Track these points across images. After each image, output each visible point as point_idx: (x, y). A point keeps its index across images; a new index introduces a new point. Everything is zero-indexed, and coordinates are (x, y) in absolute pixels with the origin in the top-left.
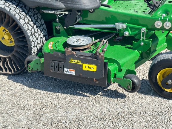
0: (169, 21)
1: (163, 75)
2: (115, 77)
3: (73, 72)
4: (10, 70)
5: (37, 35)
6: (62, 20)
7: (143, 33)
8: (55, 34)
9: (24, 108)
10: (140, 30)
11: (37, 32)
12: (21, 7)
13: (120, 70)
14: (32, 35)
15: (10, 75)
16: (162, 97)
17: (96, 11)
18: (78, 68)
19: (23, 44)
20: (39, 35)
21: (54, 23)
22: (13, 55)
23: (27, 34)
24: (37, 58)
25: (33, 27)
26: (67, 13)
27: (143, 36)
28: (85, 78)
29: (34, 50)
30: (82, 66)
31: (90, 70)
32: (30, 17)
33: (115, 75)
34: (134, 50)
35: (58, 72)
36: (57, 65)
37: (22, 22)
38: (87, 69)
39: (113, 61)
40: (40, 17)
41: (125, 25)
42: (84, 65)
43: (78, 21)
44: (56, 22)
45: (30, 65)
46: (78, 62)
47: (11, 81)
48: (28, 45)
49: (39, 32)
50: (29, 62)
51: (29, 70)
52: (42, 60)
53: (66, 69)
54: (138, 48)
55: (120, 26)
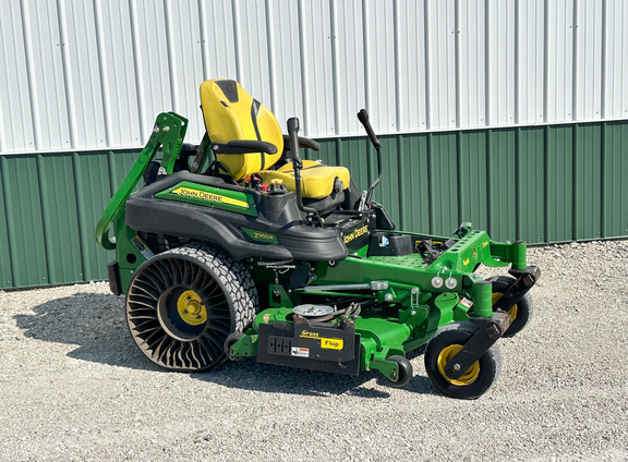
0: (453, 276)
1: (447, 359)
2: (372, 359)
3: (304, 353)
4: (195, 364)
5: (244, 302)
6: (286, 280)
7: (415, 296)
8: (271, 303)
9: (226, 410)
10: (410, 291)
11: (245, 298)
12: (221, 259)
13: (379, 349)
14: (237, 301)
15: (194, 372)
16: (447, 395)
17: (340, 263)
18: (314, 346)
19: (221, 317)
20: (247, 303)
21: (271, 286)
22: (203, 337)
23: (231, 298)
24: (245, 335)
25: (239, 290)
26: (294, 267)
27: (415, 302)
28: (325, 362)
29: (239, 326)
30: (320, 341)
31: (334, 347)
32: (235, 273)
33: (372, 355)
34: (401, 323)
35: (281, 354)
36: (279, 342)
37: (223, 280)
38: (328, 346)
39: (368, 335)
40: (249, 276)
41: (386, 284)
42: (323, 340)
43: (310, 281)
44: (274, 283)
45: (233, 347)
46: (314, 336)
47: (197, 381)
48: (232, 318)
49: (248, 299)
50: (232, 342)
51: (232, 356)
52: (255, 338)
53: (294, 349)
54: (407, 320)
55: (378, 285)
